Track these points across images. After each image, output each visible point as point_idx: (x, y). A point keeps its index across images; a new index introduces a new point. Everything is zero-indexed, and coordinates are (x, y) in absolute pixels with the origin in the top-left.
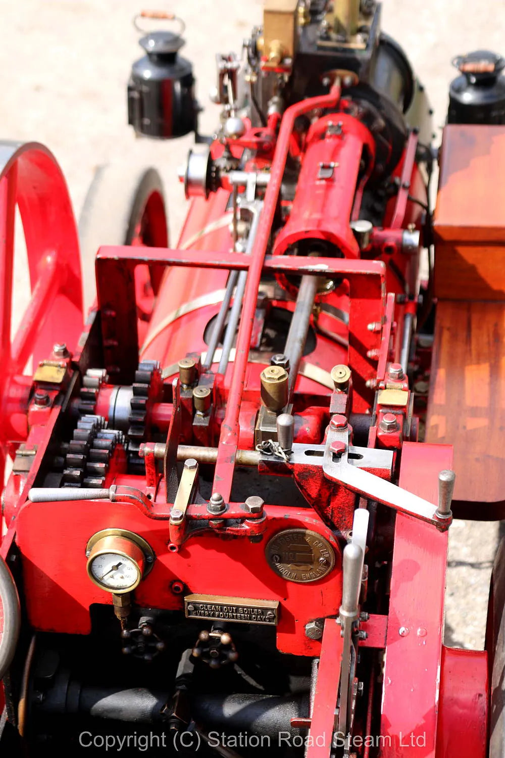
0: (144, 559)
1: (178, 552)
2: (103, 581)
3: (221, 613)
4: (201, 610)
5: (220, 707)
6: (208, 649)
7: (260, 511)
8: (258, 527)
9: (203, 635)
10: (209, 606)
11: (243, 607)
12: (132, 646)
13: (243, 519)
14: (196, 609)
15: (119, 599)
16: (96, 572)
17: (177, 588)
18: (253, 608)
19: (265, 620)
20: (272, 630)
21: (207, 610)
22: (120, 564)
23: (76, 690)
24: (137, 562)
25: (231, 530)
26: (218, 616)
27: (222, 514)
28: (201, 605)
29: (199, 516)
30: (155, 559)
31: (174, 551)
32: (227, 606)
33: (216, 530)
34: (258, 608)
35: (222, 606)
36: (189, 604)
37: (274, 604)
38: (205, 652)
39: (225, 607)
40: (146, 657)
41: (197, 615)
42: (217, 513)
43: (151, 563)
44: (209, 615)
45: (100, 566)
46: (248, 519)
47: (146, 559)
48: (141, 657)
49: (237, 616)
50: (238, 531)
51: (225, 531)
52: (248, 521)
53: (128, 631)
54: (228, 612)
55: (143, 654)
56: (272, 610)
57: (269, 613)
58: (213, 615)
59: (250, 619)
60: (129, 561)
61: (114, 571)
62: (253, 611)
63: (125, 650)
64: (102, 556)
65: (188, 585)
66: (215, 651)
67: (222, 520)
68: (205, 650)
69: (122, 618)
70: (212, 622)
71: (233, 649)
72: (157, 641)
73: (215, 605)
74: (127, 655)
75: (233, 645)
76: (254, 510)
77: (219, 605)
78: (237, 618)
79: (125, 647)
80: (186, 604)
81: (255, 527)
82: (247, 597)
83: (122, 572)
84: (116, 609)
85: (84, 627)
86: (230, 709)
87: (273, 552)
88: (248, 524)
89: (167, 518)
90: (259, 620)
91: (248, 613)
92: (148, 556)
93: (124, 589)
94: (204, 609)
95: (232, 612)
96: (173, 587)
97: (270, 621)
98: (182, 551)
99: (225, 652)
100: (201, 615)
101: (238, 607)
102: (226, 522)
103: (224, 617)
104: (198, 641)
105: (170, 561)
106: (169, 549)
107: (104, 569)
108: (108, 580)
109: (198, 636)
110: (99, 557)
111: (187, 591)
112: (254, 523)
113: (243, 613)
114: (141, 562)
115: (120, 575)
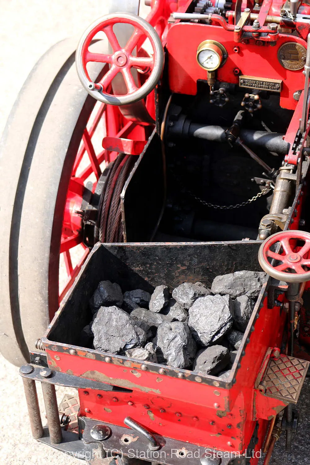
0: (223, 56)
1: (238, 53)
2: (203, 65)
3: (255, 85)
4: (247, 83)
5: (253, 135)
6: (248, 103)
7: (276, 29)
8: (274, 37)
9: (247, 95)
10: (250, 81)
11: (266, 82)
12: (214, 99)
13: (268, 33)
14: (244, 82)
15: (210, 75)
16: (200, 60)
17: (236, 71)
18: (270, 83)
19: (275, 89)
20: (278, 94)
21: (249, 83)
22: (211, 56)
23: (188, 124)
24: (220, 56)
25: (262, 38)
26: (254, 86)
27: (258, 30)
28: (247, 80)
29: (248, 31)
30: (227, 56)
31: (236, 52)
32: (258, 81)
33: (255, 38)
34: (272, 83)
35: (256, 81)
36: (241, 79)
37: (280, 81)
38: (247, 104)
39: (257, 82)
40: (220, 105)
41: (244, 85)
42: (256, 29)
43: (226, 58)
44: (250, 86)
45: (203, 57)
46: (270, 33)
47: (224, 56)
48: (218, 105)
49: (262, 86)
50: (264, 39)
51: (259, 38)
52: (270, 34)
53: (213, 91)
54: (259, 84)
55: (219, 104)
56: (279, 84)
57: (277, 85)
58: (252, 86)
59: (269, 88)
60: (216, 55)
61: (209, 60)
62: (270, 84)
63: (211, 101)
64: (204, 51)
65: (242, 70)
66: (251, 103)
67: (258, 33)
68: (247, 103)
69: (211, 84)
70: (251, 89)
71: (260, 103)
72: (226, 97)
73: (253, 80)
74: (212, 104)
75: (259, 101)
76: (273, 29)
77: (254, 80)
78: (262, 88)
79: (211, 99)
80: (240, 79)
81: (273, 37)
82: (268, 78)
83: (212, 60)
84: (209, 80)
85: (194, 91)
86: (256, 136)
87: (281, 54)
88: (270, 36)
89: (233, 31)
90: (272, 89)
91: (267, 85)
92: (225, 54)
93: (212, 68)
94: (248, 83)
95: (261, 84)
96: (235, 71)
97: (277, 90)
98: (240, 53)
99: (255, 104)
100: (246, 85)
101: (263, 82)
102: (260, 34)
103: (257, 87)
104: (244, 98)
105: (234, 57)
106: (234, 51)
107: (204, 59)
108: (205, 65)
109: (244, 96)
110: (202, 52)
111: (241, 73)
112: (273, 35)
113: (266, 85)
114: (221, 57)
115: (211, 62)
